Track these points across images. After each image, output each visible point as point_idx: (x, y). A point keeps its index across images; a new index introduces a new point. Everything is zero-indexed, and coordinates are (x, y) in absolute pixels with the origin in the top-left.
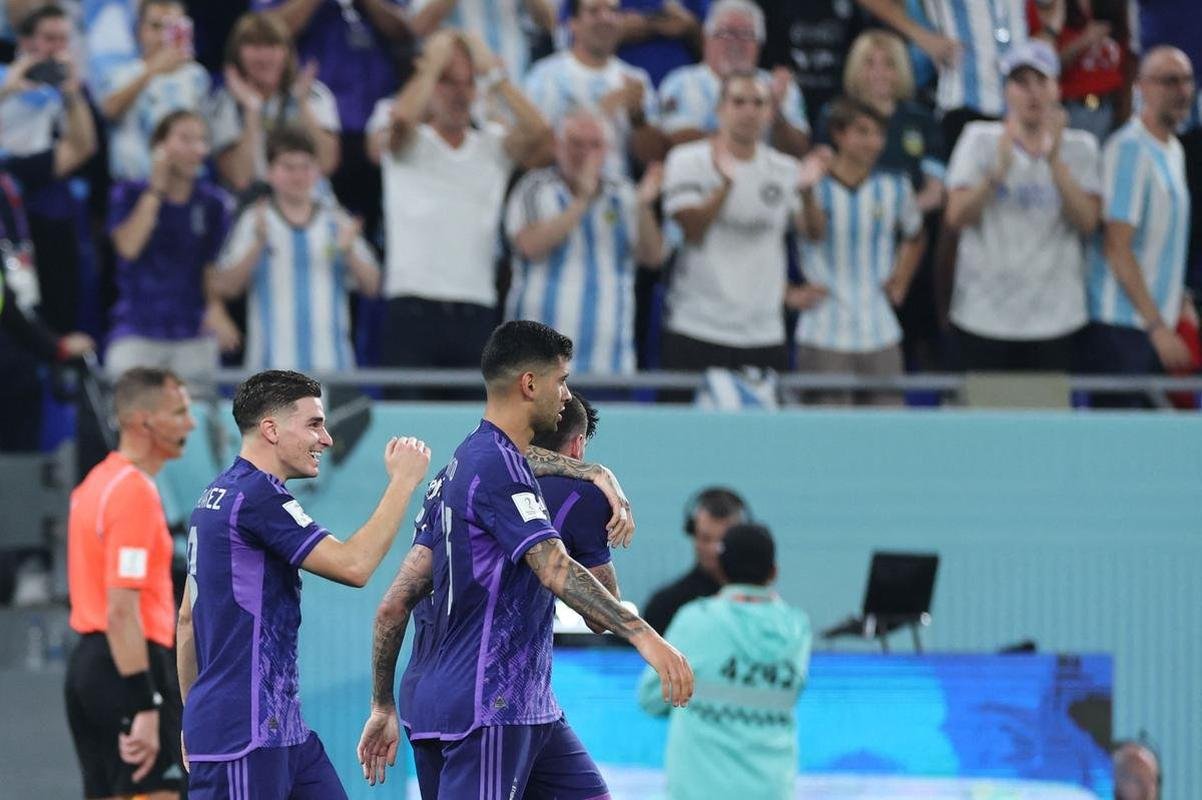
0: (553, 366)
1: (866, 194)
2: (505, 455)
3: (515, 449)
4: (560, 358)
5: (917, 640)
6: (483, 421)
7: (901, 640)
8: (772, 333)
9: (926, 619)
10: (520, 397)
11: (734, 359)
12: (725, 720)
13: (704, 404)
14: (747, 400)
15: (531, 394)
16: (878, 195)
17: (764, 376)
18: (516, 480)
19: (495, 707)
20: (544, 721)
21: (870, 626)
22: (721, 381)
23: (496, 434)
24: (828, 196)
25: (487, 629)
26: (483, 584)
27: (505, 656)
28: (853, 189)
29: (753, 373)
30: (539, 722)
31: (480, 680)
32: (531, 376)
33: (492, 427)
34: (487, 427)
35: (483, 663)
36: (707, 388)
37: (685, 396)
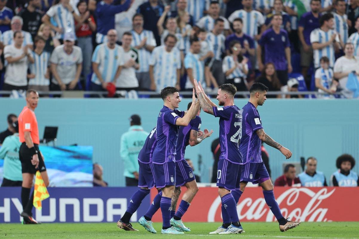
0: (263, 92)
1: (42, 56)
2: (253, 109)
3: (255, 108)
4: (265, 91)
5: (54, 144)
6: (248, 102)
7: (51, 144)
8: (25, 83)
9: (56, 140)
10: (256, 97)
11: (18, 88)
12: (15, 160)
13: (11, 98)
14: (20, 96)
15: (258, 97)
16: (44, 57)
17: (23, 92)
18: (255, 115)
19: (251, 159)
20: (260, 162)
21: (45, 141)
22: (15, 92)
23: (251, 105)
24: (34, 57)
25: (249, 144)
26: (248, 135)
27: (253, 149)
28: (40, 55)
29: (21, 91)
30: (259, 163)
31: (248, 153)
32: (259, 93)
33: (251, 104)
34: (250, 103)
35: (249, 150)
36: (12, 94)
37: (8, 96)
